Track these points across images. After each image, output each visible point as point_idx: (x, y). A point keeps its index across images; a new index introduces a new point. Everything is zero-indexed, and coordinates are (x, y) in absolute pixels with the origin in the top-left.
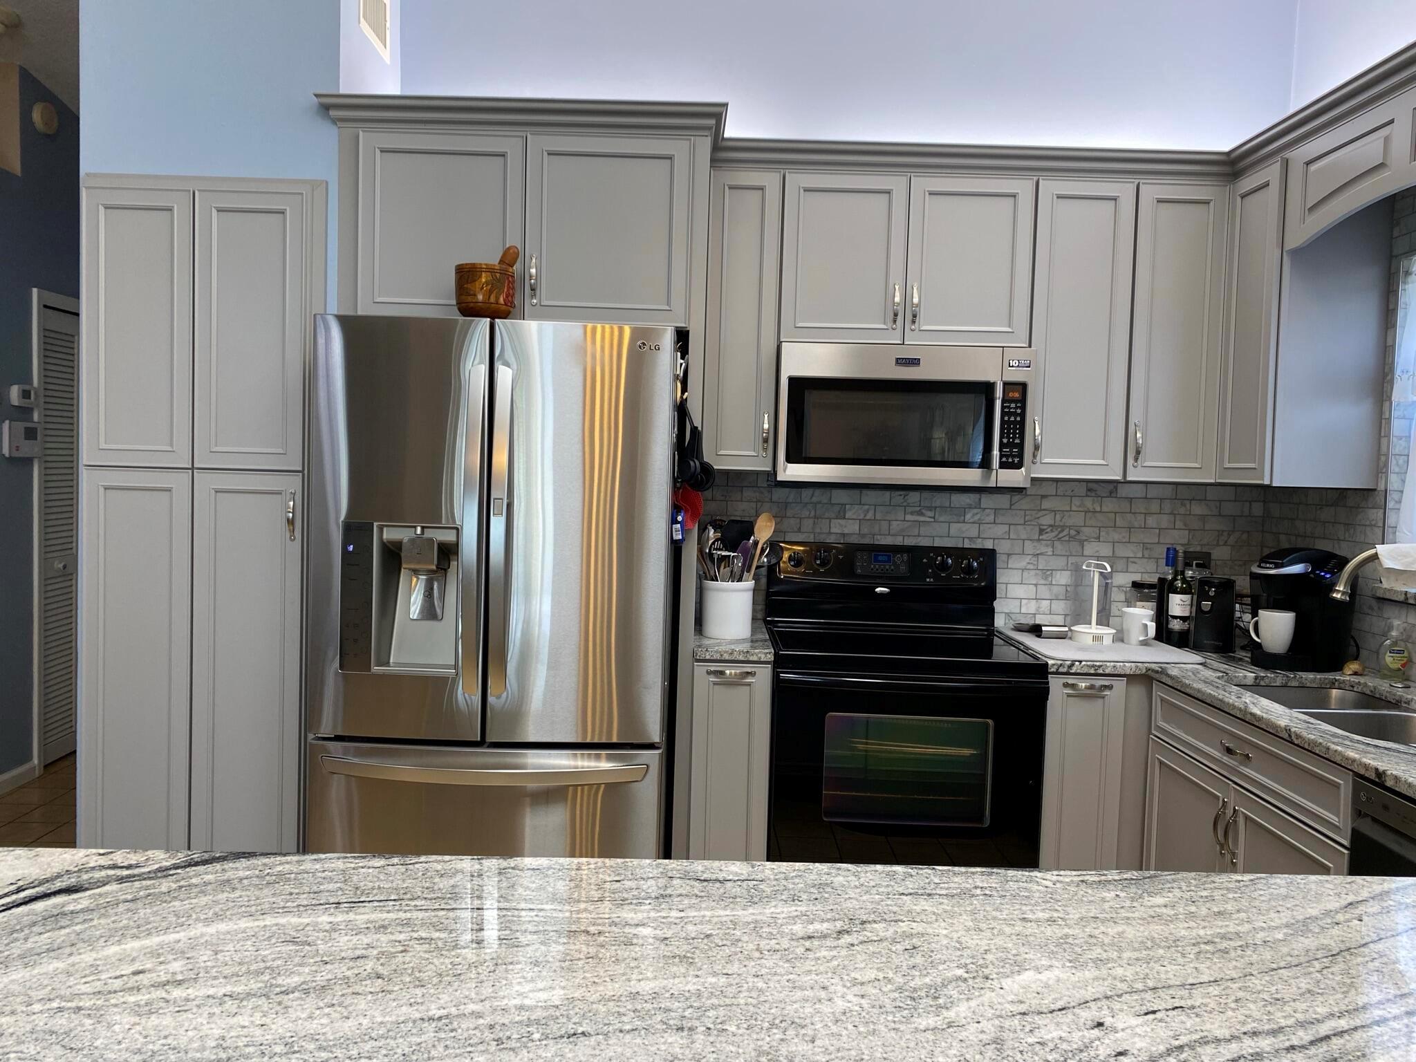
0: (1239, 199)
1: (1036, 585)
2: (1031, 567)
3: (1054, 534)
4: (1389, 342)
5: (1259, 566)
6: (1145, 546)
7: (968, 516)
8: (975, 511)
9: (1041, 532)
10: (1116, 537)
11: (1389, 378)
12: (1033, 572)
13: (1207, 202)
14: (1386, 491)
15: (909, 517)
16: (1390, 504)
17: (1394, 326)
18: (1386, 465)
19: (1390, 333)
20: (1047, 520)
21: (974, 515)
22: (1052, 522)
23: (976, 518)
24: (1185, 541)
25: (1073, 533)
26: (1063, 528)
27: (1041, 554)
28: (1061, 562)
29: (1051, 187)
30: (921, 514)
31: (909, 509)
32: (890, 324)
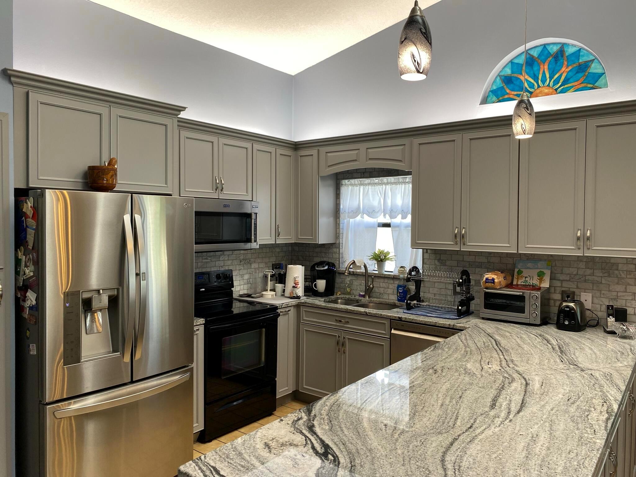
0: (299, 157)
1: (239, 280)
2: (238, 274)
3: (244, 262)
4: (338, 203)
5: (318, 267)
6: (266, 263)
7: (221, 258)
8: (223, 256)
9: (241, 261)
10: (259, 261)
11: (338, 212)
12: (239, 276)
13: (290, 156)
14: (339, 243)
15: (204, 261)
16: (341, 247)
17: (339, 198)
18: (339, 236)
19: (338, 200)
20: (242, 258)
21: (222, 258)
22: (243, 258)
23: (223, 259)
24: (275, 260)
25: (248, 261)
26: (246, 259)
27: (241, 269)
28: (245, 271)
29: (257, 146)
30: (207, 259)
31: (204, 258)
32: (215, 191)
